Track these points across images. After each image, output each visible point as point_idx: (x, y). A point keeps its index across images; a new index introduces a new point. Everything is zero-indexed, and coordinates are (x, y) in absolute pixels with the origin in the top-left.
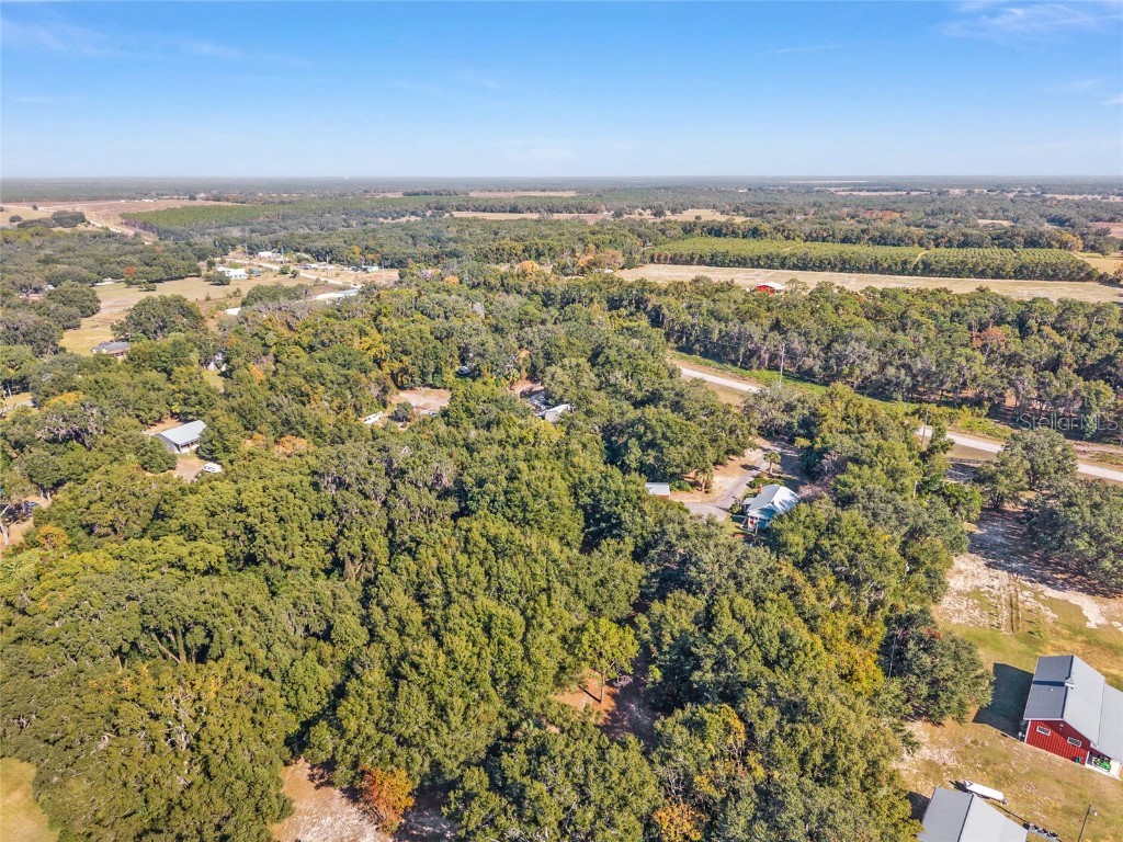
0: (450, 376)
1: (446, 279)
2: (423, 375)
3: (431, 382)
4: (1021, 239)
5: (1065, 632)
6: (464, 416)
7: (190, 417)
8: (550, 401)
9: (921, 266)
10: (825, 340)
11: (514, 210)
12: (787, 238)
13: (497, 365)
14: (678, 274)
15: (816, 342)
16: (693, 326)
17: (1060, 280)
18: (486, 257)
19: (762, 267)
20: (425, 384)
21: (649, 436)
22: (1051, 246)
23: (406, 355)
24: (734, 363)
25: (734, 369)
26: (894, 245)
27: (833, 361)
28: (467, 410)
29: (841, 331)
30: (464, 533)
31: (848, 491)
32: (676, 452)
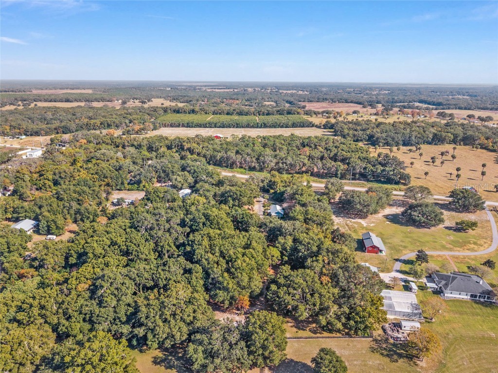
0: (126, 185)
1: (80, 141)
2: (116, 186)
3: (119, 188)
4: (286, 112)
5: (361, 228)
7: (21, 218)
9: (263, 125)
11: (68, 101)
12: (206, 113)
14: (177, 132)
15: (254, 157)
18: (82, 127)
19: (208, 127)
21: (235, 196)
22: (295, 114)
24: (227, 167)
25: (228, 169)
26: (245, 115)
27: (261, 164)
31: (303, 203)
32: (245, 200)
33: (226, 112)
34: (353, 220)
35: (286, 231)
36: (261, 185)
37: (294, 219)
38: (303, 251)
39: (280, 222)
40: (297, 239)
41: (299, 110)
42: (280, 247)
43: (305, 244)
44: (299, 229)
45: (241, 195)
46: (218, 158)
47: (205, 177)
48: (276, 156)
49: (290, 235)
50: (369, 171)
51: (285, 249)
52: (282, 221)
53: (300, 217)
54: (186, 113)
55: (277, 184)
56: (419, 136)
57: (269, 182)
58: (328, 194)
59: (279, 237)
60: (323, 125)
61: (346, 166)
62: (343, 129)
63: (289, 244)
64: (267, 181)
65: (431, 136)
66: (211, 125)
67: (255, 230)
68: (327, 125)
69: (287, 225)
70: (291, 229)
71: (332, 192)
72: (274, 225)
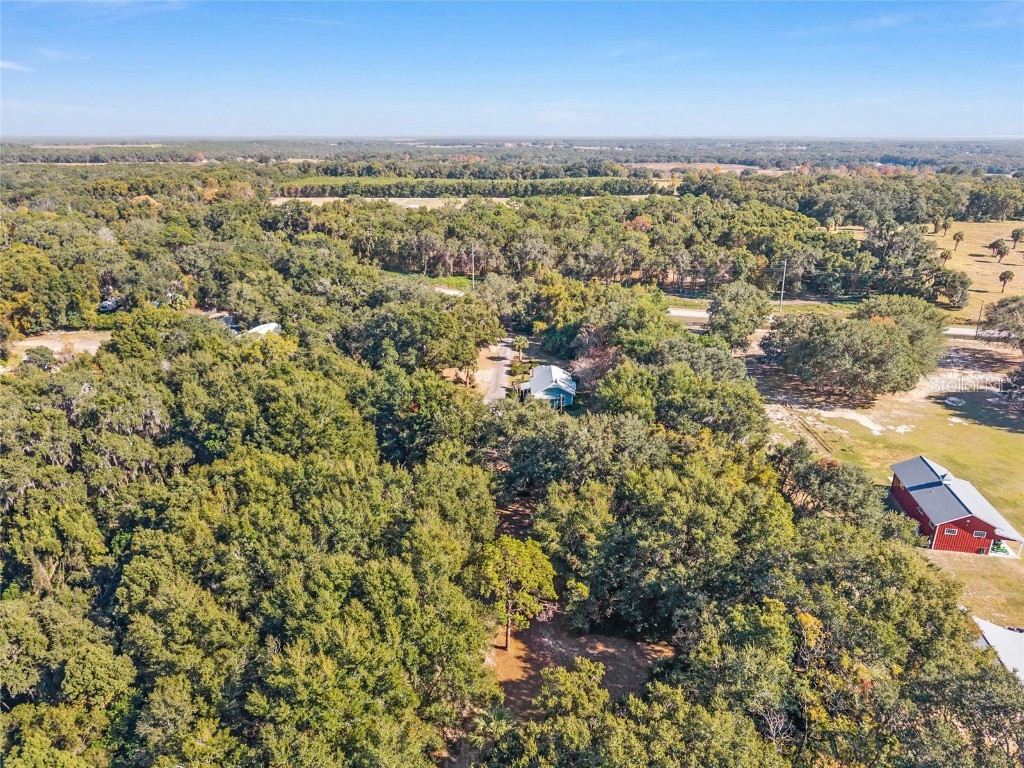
0: (90, 312)
2: (53, 313)
3: (65, 322)
4: (586, 171)
5: (865, 443)
6: (142, 346)
8: (241, 324)
9: (530, 188)
10: (503, 242)
11: (95, 160)
13: (157, 291)
15: (495, 243)
16: (368, 239)
17: (634, 194)
19: (393, 196)
20: (56, 326)
21: (407, 332)
22: (607, 175)
23: (21, 291)
24: (418, 271)
25: (422, 277)
27: (516, 259)
28: (145, 339)
29: (514, 231)
30: (232, 479)
31: (647, 349)
32: (441, 347)
33: (445, 171)
34: (825, 414)
35: (581, 457)
36: (508, 310)
37: (615, 407)
38: (667, 560)
39: (558, 419)
40: (632, 496)
41: (617, 167)
42: (554, 534)
43: (678, 524)
44: (639, 449)
45: (425, 331)
46: (395, 247)
47: (327, 282)
48: (557, 240)
49: (602, 475)
50: (835, 271)
51: (576, 545)
52: (567, 418)
53: (642, 400)
54: (353, 175)
55: (556, 304)
56: (936, 196)
57: (534, 300)
58: (724, 328)
59: (553, 487)
60: (678, 189)
61: (763, 260)
62: (731, 190)
63: (597, 522)
64: (528, 299)
65: (965, 199)
66: (402, 189)
67: (453, 456)
68: (687, 186)
69: (588, 433)
70: (603, 448)
71: (736, 321)
72: (533, 434)
